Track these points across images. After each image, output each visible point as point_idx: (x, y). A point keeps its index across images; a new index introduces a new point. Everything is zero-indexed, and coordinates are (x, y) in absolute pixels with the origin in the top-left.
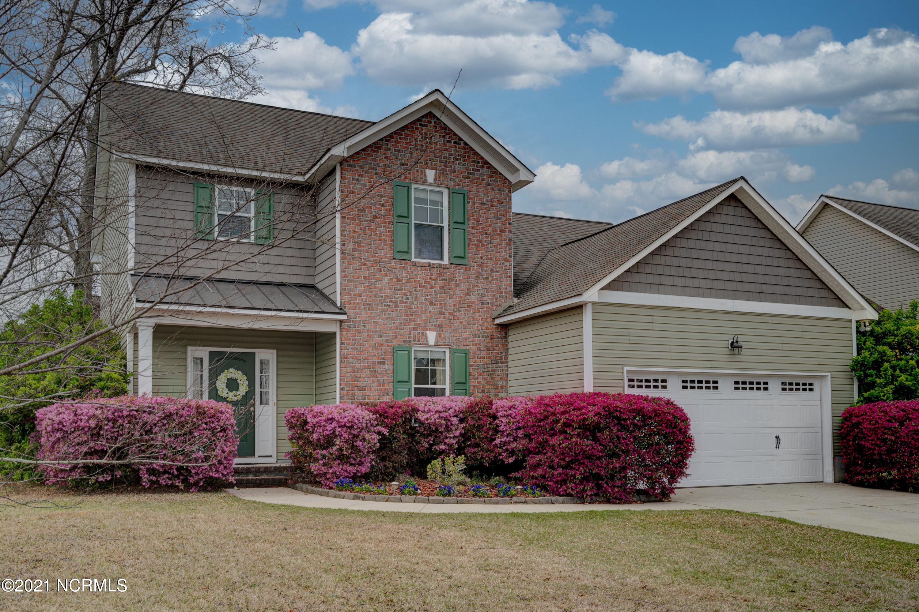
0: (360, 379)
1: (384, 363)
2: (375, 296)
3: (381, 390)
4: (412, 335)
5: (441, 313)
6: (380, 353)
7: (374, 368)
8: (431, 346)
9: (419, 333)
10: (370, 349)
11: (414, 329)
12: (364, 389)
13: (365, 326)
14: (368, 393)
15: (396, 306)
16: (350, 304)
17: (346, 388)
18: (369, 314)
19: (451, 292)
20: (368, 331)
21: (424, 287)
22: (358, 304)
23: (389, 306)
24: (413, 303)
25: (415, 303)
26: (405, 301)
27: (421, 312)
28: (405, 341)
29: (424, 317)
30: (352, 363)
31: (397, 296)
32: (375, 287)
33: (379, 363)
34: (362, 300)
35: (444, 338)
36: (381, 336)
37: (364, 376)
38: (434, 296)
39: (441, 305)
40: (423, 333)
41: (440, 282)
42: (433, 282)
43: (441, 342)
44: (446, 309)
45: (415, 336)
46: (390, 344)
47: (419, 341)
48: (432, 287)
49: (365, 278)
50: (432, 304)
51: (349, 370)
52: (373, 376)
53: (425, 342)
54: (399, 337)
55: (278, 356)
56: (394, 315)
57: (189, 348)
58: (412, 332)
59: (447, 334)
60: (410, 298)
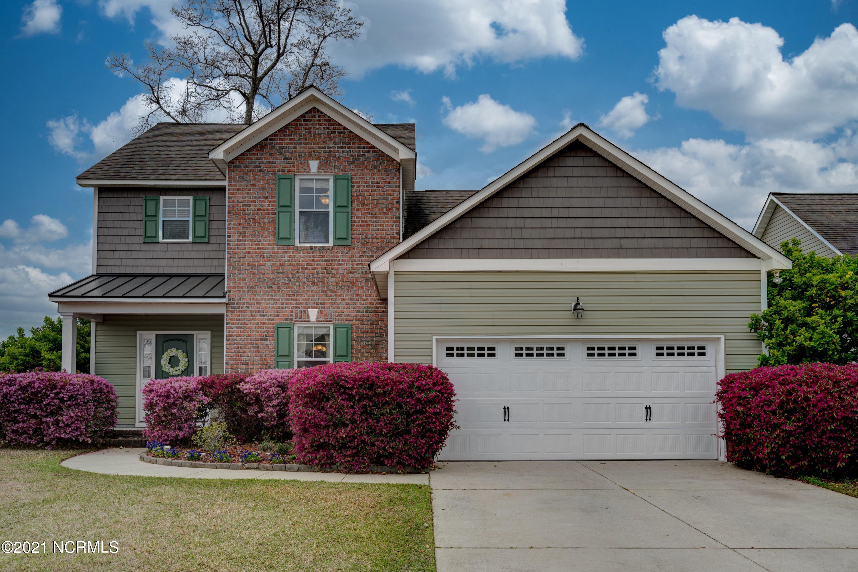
0: (244, 354)
1: (266, 339)
2: (258, 280)
3: (263, 364)
4: (294, 314)
5: (323, 292)
6: (263, 330)
7: (256, 344)
8: (313, 323)
9: (300, 311)
10: (253, 328)
11: (296, 307)
12: (247, 363)
13: (248, 307)
14: (251, 366)
15: (278, 288)
16: (235, 288)
17: (231, 362)
18: (253, 296)
19: (334, 272)
20: (251, 311)
21: (306, 268)
22: (242, 288)
23: (272, 288)
24: (295, 284)
25: (297, 283)
26: (287, 282)
27: (303, 292)
28: (286, 319)
29: (306, 296)
30: (236, 340)
31: (279, 279)
32: (258, 272)
33: (261, 339)
34: (246, 284)
35: (326, 315)
36: (264, 316)
37: (247, 351)
38: (316, 276)
39: (323, 284)
40: (304, 311)
41: (322, 263)
42: (316, 263)
43: (323, 318)
44: (328, 288)
45: (296, 314)
46: (272, 322)
47: (301, 318)
48: (315, 268)
49: (249, 264)
50: (314, 284)
51: (233, 346)
52: (256, 352)
53: (307, 319)
54: (281, 315)
55: (212, 336)
56: (277, 296)
57: (139, 333)
58: (294, 310)
59: (329, 311)
60: (292, 280)
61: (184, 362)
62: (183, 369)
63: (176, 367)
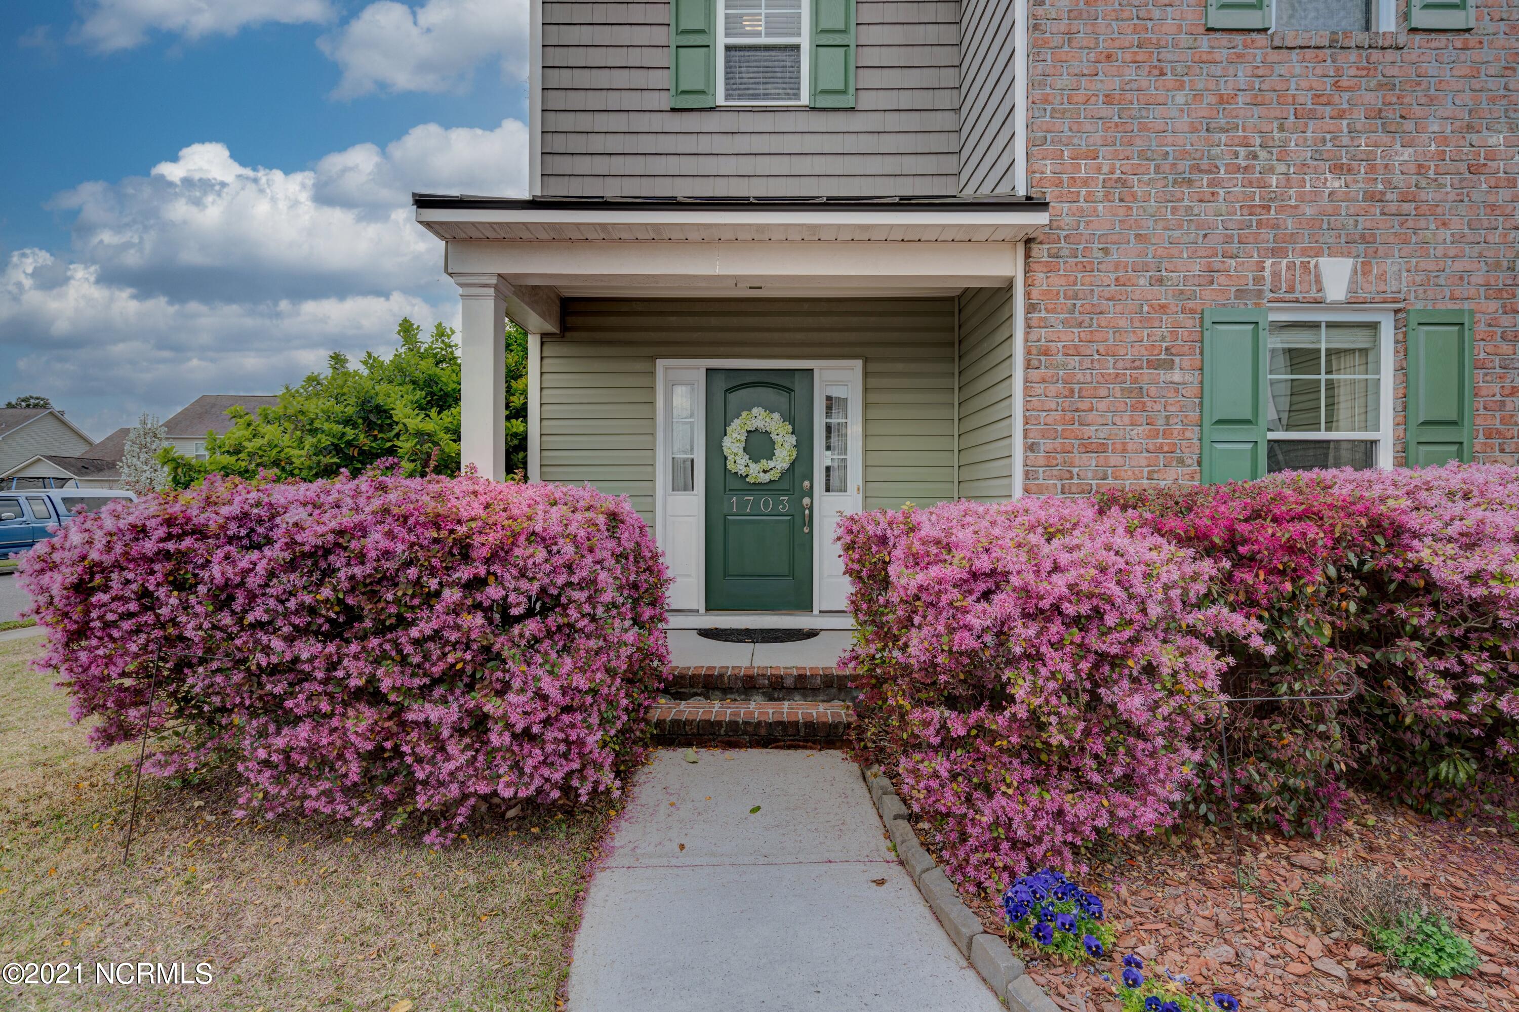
0: (1090, 417)
1: (1169, 365)
2: (1142, 154)
3: (1160, 450)
4: (1267, 273)
5: (1372, 197)
6: (1158, 332)
7: (1135, 380)
8: (1335, 307)
9: (1291, 267)
10: (1122, 323)
11: (1276, 253)
12: (1101, 448)
13: (1106, 251)
14: (1115, 459)
15: (1213, 183)
16: (1060, 184)
17: (1046, 445)
18: (1122, 212)
19: (1409, 126)
20: (1117, 266)
21: (1312, 115)
22: (1085, 183)
23: (1190, 182)
24: (1272, 170)
25: (1281, 168)
26: (1243, 163)
27: (1301, 198)
28: (1240, 293)
29: (1309, 211)
30: (1065, 366)
31: (1216, 151)
32: (1143, 128)
33: (1152, 365)
34: (1099, 169)
35: (1382, 277)
36: (1160, 281)
37: (1102, 406)
38: (1346, 140)
39: (1372, 169)
40: (1305, 266)
41: (1369, 97)
42: (1346, 96)
43: (1370, 289)
44: (1388, 183)
45: (1276, 275)
46: (1190, 304)
47: (1291, 290)
48: (1340, 116)
49: (1109, 99)
50: (1338, 169)
51: (1053, 389)
52: (1134, 408)
53: (1313, 294)
54: (1223, 280)
55: (866, 374)
56: (1205, 212)
57: (661, 364)
58: (1268, 263)
59: (1391, 266)
60: (1263, 154)
61: (787, 446)
62: (786, 466)
63: (764, 462)
